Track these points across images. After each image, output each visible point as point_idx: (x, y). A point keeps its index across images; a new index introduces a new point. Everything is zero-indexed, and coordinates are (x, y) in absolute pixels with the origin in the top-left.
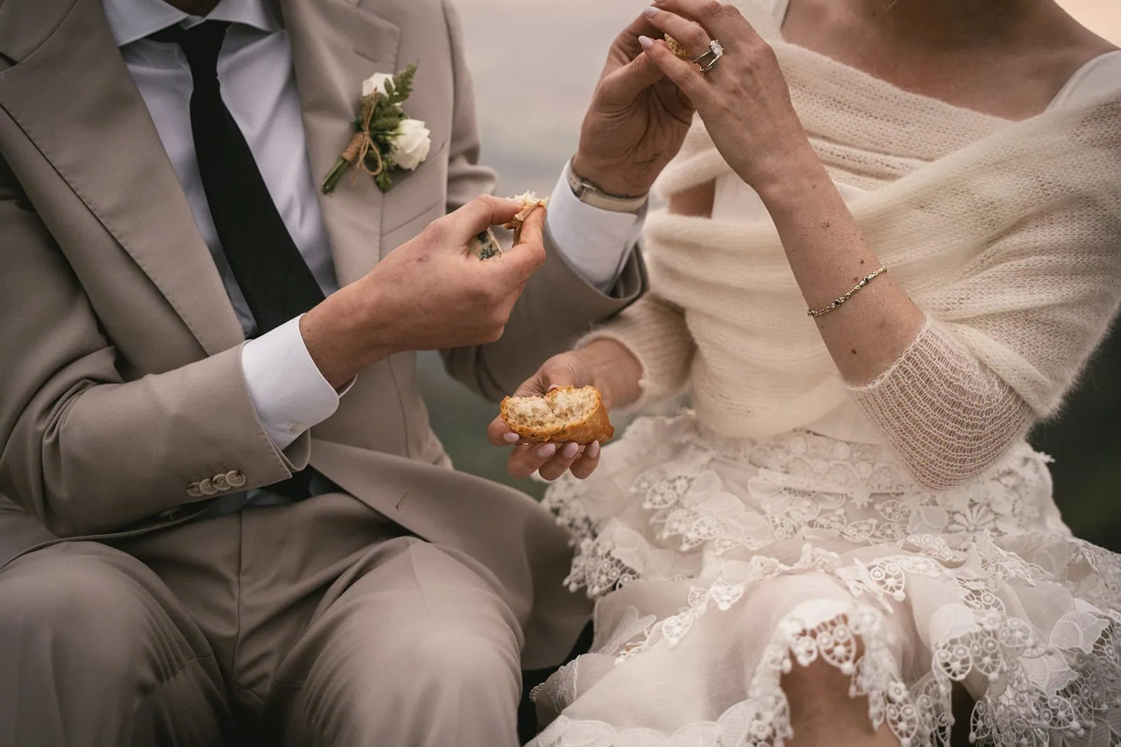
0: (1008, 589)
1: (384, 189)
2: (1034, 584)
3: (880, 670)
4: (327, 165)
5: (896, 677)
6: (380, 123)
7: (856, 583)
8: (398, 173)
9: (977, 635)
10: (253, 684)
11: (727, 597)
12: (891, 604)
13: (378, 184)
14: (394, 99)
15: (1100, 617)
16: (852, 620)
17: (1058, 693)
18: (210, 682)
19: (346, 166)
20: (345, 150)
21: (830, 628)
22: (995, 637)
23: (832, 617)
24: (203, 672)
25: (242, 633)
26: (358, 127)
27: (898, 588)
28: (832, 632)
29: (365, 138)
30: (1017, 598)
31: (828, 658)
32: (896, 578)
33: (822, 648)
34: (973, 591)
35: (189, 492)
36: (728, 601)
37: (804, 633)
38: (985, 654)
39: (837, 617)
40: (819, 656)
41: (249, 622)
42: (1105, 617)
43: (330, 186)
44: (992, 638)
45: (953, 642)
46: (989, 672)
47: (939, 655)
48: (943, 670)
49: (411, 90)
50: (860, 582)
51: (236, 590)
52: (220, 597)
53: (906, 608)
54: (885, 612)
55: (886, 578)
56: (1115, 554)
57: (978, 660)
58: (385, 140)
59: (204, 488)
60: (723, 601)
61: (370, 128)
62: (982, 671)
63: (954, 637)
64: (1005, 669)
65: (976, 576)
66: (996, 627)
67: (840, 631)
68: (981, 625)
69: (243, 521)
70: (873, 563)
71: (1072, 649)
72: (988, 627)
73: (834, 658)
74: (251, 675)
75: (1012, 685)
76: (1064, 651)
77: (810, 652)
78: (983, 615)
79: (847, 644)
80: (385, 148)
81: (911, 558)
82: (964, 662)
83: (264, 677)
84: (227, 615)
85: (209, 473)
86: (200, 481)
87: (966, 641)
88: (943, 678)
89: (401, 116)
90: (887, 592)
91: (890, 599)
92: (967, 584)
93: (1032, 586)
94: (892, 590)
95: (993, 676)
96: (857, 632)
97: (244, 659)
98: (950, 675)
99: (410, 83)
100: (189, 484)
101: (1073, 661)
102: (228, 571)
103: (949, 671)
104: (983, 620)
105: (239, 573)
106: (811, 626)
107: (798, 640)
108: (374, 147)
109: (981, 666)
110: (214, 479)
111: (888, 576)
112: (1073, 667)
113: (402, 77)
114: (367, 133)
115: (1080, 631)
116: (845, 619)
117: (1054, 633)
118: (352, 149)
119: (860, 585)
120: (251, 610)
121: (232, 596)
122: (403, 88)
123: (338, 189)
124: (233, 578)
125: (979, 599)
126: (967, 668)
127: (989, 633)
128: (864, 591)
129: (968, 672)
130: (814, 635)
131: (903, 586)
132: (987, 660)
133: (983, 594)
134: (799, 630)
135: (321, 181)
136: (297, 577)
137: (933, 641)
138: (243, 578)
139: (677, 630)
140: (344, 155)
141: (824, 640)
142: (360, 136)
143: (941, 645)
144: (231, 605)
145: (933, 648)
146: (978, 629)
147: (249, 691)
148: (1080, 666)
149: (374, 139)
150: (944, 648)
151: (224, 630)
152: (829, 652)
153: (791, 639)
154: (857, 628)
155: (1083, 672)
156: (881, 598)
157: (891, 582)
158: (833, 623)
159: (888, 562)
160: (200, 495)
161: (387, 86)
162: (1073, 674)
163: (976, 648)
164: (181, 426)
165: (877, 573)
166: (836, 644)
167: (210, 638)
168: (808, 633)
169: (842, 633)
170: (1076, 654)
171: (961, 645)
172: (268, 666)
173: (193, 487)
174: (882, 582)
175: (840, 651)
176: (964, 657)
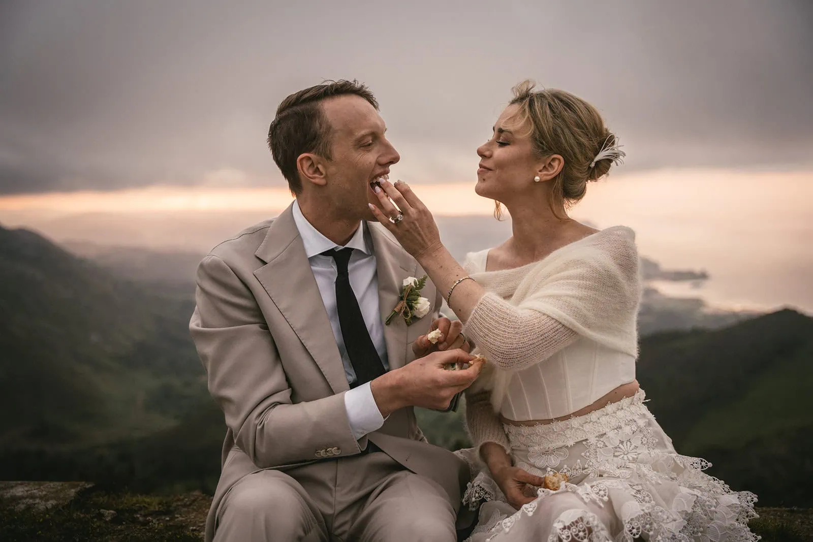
0: (653, 488)
1: (408, 324)
2: (661, 483)
3: (601, 537)
4: (388, 313)
5: (608, 538)
6: (411, 297)
7: (585, 495)
8: (415, 318)
9: (642, 515)
10: (341, 534)
11: (530, 509)
12: (603, 503)
13: (406, 322)
14: (417, 288)
15: (692, 495)
16: (585, 520)
17: (680, 532)
18: (323, 534)
19: (396, 314)
20: (395, 307)
21: (576, 524)
22: (650, 515)
23: (576, 519)
24: (320, 530)
25: (336, 512)
26: (401, 299)
27: (605, 495)
28: (577, 526)
29: (404, 303)
30: (655, 491)
31: (576, 538)
32: (604, 490)
33: (573, 534)
34: (637, 490)
35: (316, 454)
36: (532, 511)
37: (564, 528)
38: (647, 524)
39: (578, 519)
40: (573, 538)
41: (339, 508)
42: (695, 495)
43: (388, 322)
44: (649, 516)
45: (632, 520)
46: (649, 532)
47: (626, 526)
48: (629, 533)
49: (424, 285)
50: (588, 494)
51: (334, 494)
52: (326, 495)
53: (610, 503)
54: (600, 507)
55: (599, 491)
56: (693, 458)
57: (644, 527)
58: (412, 305)
59: (322, 453)
60: (529, 512)
61: (407, 300)
62: (646, 532)
63: (632, 517)
64: (656, 528)
65: (637, 483)
66: (650, 511)
67: (580, 525)
68: (643, 510)
69: (338, 465)
70: (593, 484)
71: (683, 511)
72: (647, 511)
73: (579, 538)
74: (339, 531)
75: (660, 535)
76: (679, 512)
77: (568, 537)
78: (644, 506)
79: (584, 531)
80: (411, 308)
81: (609, 481)
82: (638, 529)
83: (344, 532)
84: (329, 504)
85: (326, 447)
86: (321, 450)
87: (638, 518)
88: (629, 537)
89: (419, 295)
90: (600, 497)
91: (602, 500)
92: (634, 487)
93: (660, 484)
94: (602, 496)
95: (651, 533)
96: (588, 526)
97: (336, 524)
98: (632, 535)
99: (424, 283)
100: (316, 451)
101: (684, 516)
102: (331, 485)
103: (632, 534)
104: (644, 508)
105: (335, 486)
106: (567, 524)
107: (562, 531)
108: (408, 308)
109: (645, 530)
110: (328, 450)
111: (600, 490)
112: (684, 519)
113: (421, 279)
114: (405, 301)
115: (685, 502)
116: (581, 519)
117: (674, 505)
118: (399, 307)
119: (588, 496)
120: (340, 503)
121: (332, 495)
122: (421, 284)
123: (392, 323)
124: (333, 488)
125: (640, 494)
126: (639, 532)
127: (647, 514)
128: (590, 499)
129: (640, 533)
130: (569, 528)
131: (607, 494)
132: (648, 526)
133: (642, 491)
134: (562, 526)
135: (385, 320)
136: (359, 489)
137: (623, 519)
138: (337, 488)
139: (509, 524)
140: (395, 309)
141: (574, 529)
142: (402, 302)
143: (627, 521)
144: (331, 500)
145: (623, 523)
146: (642, 513)
147: (339, 538)
148: (687, 518)
149: (408, 305)
150: (628, 523)
151: (329, 511)
152: (577, 535)
153: (559, 531)
154: (587, 523)
155: (688, 520)
156: (598, 501)
157: (602, 493)
158: (577, 522)
159: (599, 483)
160: (320, 456)
161: (415, 283)
162: (685, 522)
163: (642, 521)
164: (317, 426)
165: (595, 489)
166: (579, 531)
167: (323, 514)
168: (567, 528)
169: (581, 526)
170: (684, 513)
171: (635, 521)
172: (346, 527)
173: (318, 452)
174: (598, 493)
175: (581, 534)
176: (638, 526)
